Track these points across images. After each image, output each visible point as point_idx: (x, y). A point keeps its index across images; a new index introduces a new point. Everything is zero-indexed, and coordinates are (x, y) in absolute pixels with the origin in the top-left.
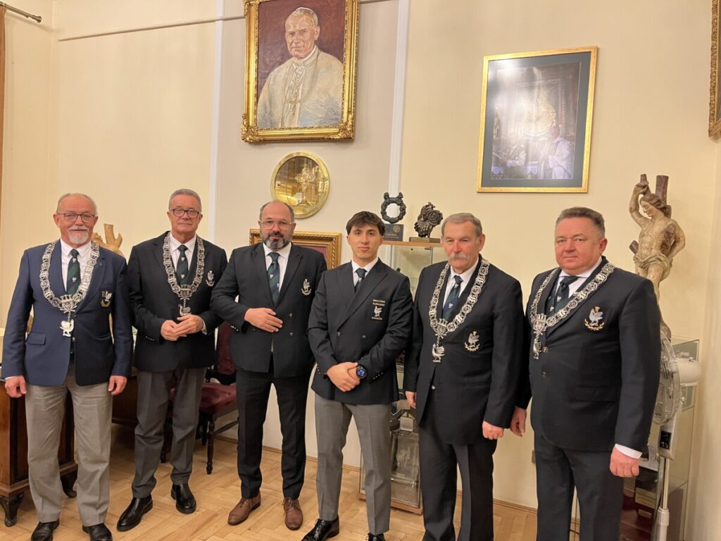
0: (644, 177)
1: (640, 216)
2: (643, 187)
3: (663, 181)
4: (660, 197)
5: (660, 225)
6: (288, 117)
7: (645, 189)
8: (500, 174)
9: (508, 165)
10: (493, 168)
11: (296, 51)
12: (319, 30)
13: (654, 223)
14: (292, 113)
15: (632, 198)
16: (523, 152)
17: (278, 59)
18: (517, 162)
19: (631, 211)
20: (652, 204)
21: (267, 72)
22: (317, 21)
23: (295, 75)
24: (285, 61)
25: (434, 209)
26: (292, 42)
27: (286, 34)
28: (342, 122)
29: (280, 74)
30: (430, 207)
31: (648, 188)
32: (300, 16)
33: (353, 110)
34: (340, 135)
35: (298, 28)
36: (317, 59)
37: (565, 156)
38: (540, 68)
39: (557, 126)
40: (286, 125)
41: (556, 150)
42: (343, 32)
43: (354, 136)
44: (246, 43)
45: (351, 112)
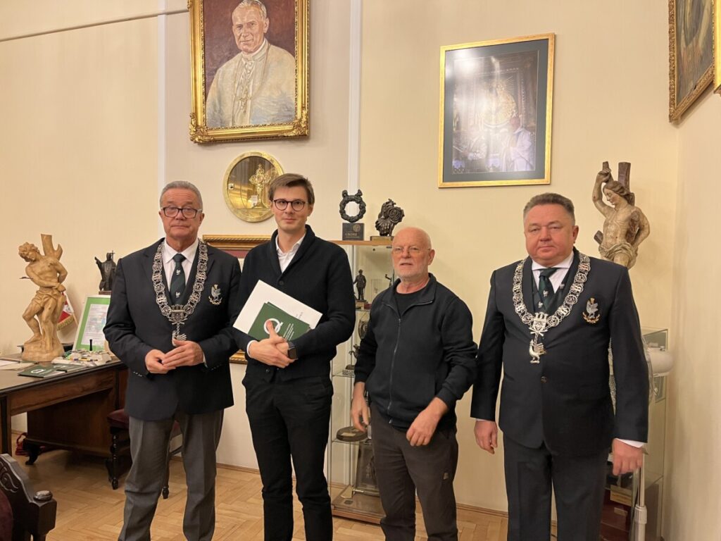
0: (606, 165)
1: (604, 205)
2: (605, 175)
3: (625, 168)
4: (624, 185)
5: (624, 213)
6: (239, 115)
7: (608, 177)
8: (461, 168)
9: (469, 158)
10: (454, 162)
11: (245, 45)
12: (268, 23)
13: (617, 211)
14: (242, 111)
15: (595, 187)
16: (484, 144)
17: (226, 54)
18: (478, 155)
19: (595, 200)
20: (616, 192)
21: (215, 68)
22: (265, 12)
23: (245, 70)
24: (233, 56)
25: (395, 206)
26: (241, 35)
27: (234, 27)
28: (296, 118)
29: (228, 69)
30: (391, 204)
31: (611, 176)
32: (247, 8)
33: (308, 105)
34: (294, 132)
35: (245, 20)
36: (267, 54)
37: (526, 147)
38: (498, 57)
39: (517, 117)
40: (237, 124)
41: (517, 141)
42: (293, 24)
43: (309, 132)
44: (190, 37)
45: (305, 107)
